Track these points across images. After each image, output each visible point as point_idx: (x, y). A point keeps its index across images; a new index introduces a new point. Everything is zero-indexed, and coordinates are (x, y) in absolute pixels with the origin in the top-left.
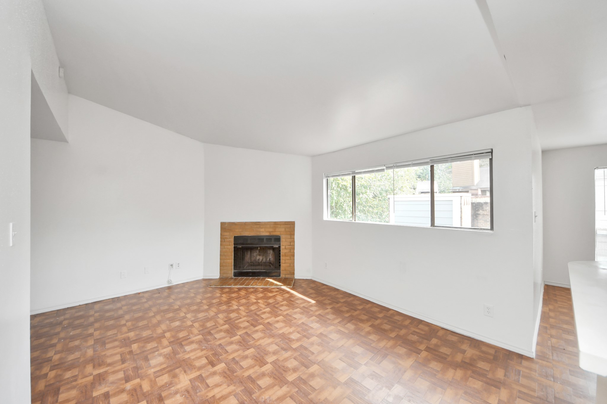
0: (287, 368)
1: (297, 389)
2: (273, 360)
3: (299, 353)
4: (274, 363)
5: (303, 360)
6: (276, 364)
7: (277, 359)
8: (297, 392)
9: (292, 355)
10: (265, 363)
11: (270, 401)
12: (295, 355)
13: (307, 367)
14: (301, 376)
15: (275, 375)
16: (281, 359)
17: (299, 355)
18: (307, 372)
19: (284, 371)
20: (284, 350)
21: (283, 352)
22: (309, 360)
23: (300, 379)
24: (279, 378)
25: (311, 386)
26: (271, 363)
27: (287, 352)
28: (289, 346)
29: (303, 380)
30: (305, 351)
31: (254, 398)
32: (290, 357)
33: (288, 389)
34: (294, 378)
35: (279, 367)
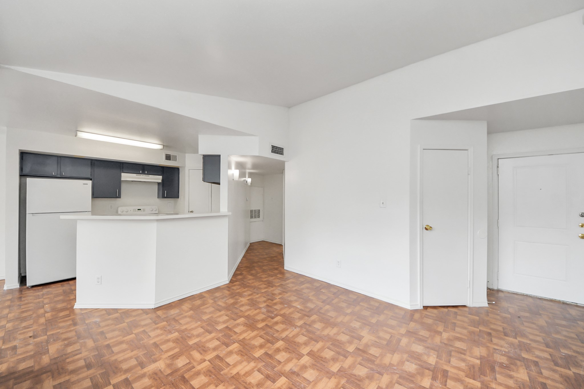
0: (286, 352)
1: (274, 336)
2: (302, 359)
3: (276, 369)
4: (300, 356)
5: (270, 361)
6: (298, 354)
7: (299, 360)
8: (274, 334)
9: (283, 366)
10: (309, 354)
11: (292, 328)
12: (280, 366)
13: (266, 354)
14: (272, 345)
15: (295, 345)
16: (295, 361)
17: (275, 367)
18: (267, 349)
19: (288, 349)
20: (295, 372)
21: (295, 369)
22: (264, 362)
23: (273, 343)
24: (291, 343)
25: (263, 339)
26: (304, 355)
27: (291, 369)
28: (290, 379)
29: (270, 343)
30: (269, 373)
31: (304, 329)
32: (285, 364)
33: (281, 335)
34: (277, 343)
35: (294, 352)
